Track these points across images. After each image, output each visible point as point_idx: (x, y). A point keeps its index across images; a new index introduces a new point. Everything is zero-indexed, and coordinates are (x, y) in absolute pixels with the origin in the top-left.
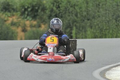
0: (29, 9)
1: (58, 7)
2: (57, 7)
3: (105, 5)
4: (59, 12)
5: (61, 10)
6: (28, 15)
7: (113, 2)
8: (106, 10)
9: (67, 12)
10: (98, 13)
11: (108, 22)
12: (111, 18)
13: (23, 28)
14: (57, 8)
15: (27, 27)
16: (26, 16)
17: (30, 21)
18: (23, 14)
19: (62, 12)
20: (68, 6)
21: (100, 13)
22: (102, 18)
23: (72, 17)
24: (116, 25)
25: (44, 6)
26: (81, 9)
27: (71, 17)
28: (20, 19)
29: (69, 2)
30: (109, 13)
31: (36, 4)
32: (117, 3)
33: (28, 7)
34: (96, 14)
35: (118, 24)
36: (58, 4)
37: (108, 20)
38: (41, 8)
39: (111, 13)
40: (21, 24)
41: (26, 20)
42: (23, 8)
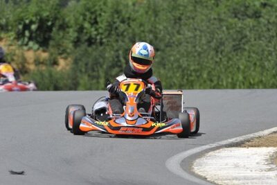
0: (34, 27)
1: (95, 23)
2: (92, 21)
3: (193, 19)
4: (95, 33)
5: (100, 27)
6: (30, 38)
7: (210, 13)
8: (196, 29)
9: (113, 32)
10: (178, 36)
11: (199, 54)
12: (205, 47)
13: (20, 66)
14: (92, 24)
15: (28, 63)
16: (26, 39)
17: (35, 51)
18: (20, 35)
19: (102, 34)
20: (115, 20)
21: (181, 36)
22: (187, 46)
23: (123, 44)
24: (216, 62)
25: (64, 19)
26: (142, 29)
27: (120, 43)
28: (13, 48)
29: (118, 12)
30: (201, 36)
31: (48, 16)
32: (219, 15)
33: (32, 22)
34: (174, 39)
35: (220, 59)
36: (93, 17)
37: (200, 50)
38: (58, 23)
39: (205, 36)
40: (15, 58)
41: (25, 48)
42: (20, 24)
